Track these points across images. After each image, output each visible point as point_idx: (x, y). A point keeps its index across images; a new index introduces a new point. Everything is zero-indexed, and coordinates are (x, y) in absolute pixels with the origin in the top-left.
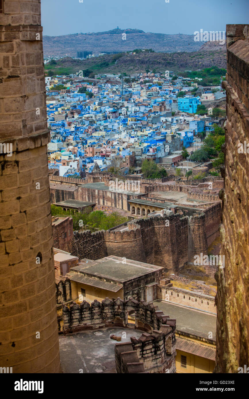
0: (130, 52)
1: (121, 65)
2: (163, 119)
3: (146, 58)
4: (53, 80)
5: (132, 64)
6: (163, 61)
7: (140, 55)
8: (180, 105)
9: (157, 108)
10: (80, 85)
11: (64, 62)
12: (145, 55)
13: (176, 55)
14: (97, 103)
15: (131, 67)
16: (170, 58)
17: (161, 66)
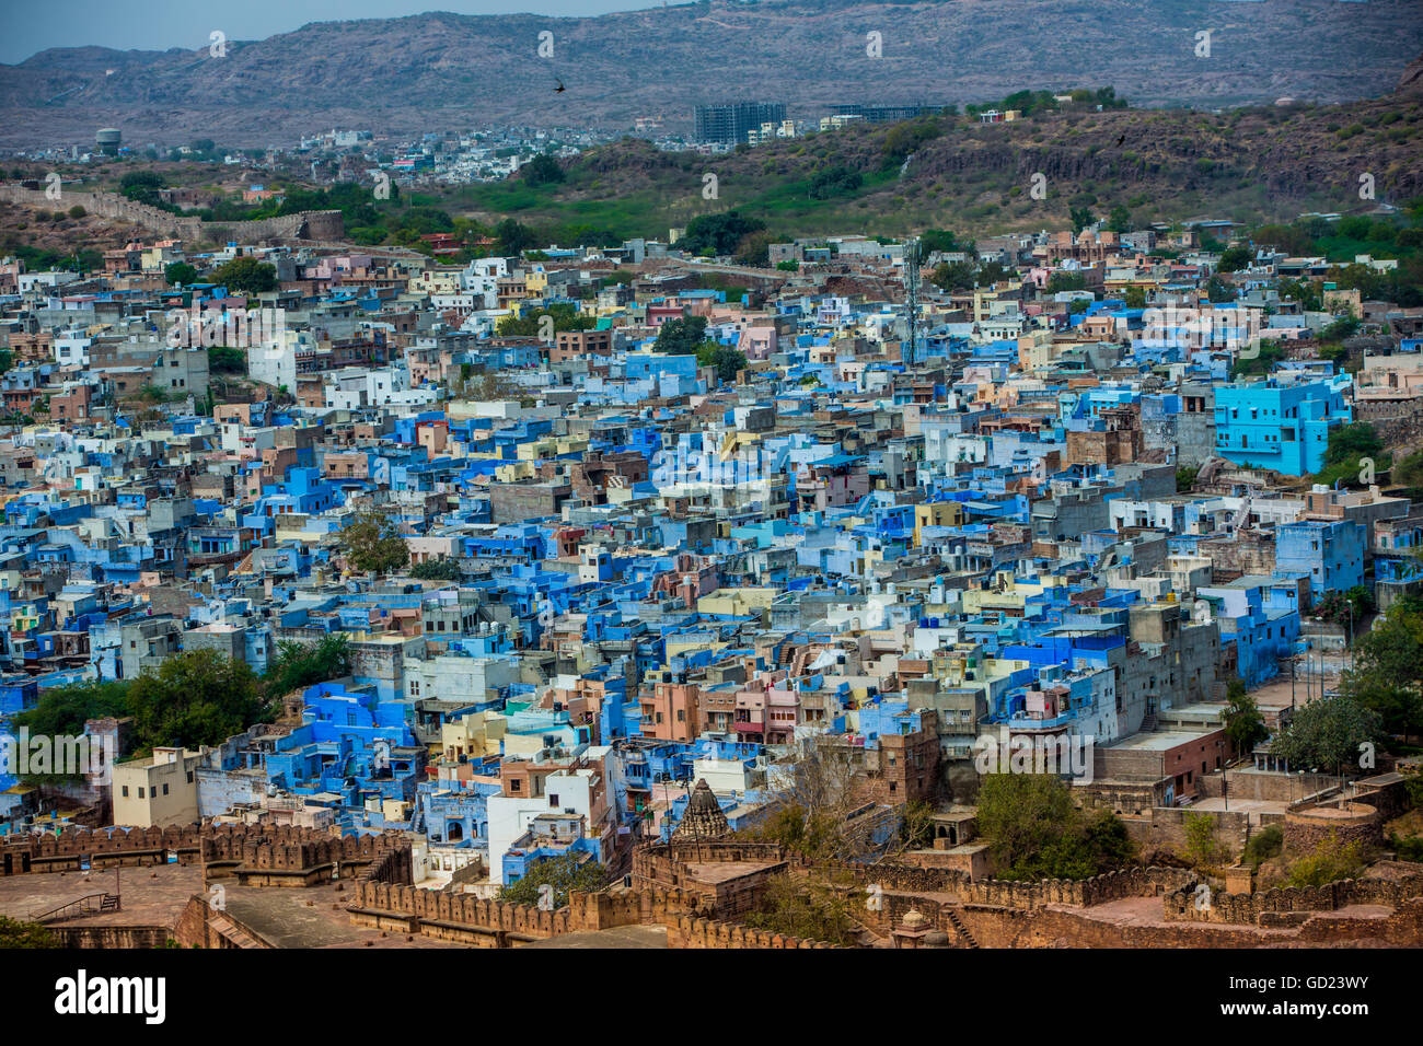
0: (986, 108)
1: (930, 184)
2: (1123, 510)
3: (1076, 141)
4: (519, 276)
5: (995, 175)
6: (1173, 159)
7: (1043, 126)
8: (1226, 425)
9: (1090, 445)
10: (673, 305)
11: (606, 168)
12: (1072, 123)
13: (1253, 120)
14: (741, 415)
15: (988, 194)
16: (1216, 139)
17: (1162, 185)
